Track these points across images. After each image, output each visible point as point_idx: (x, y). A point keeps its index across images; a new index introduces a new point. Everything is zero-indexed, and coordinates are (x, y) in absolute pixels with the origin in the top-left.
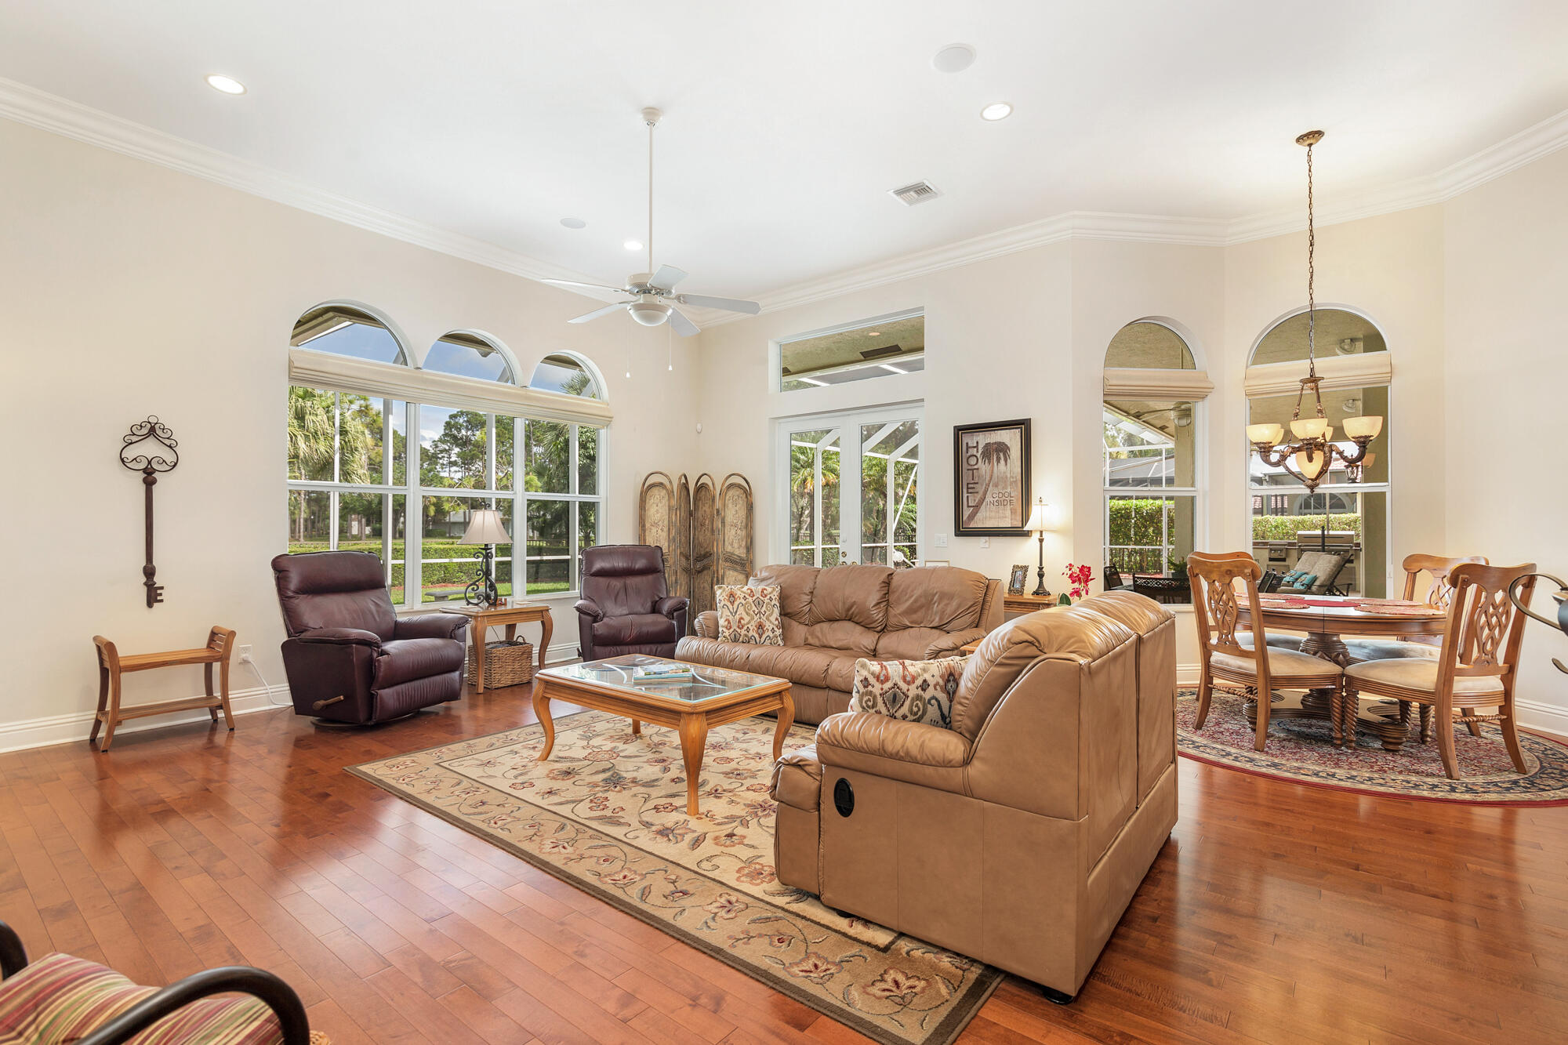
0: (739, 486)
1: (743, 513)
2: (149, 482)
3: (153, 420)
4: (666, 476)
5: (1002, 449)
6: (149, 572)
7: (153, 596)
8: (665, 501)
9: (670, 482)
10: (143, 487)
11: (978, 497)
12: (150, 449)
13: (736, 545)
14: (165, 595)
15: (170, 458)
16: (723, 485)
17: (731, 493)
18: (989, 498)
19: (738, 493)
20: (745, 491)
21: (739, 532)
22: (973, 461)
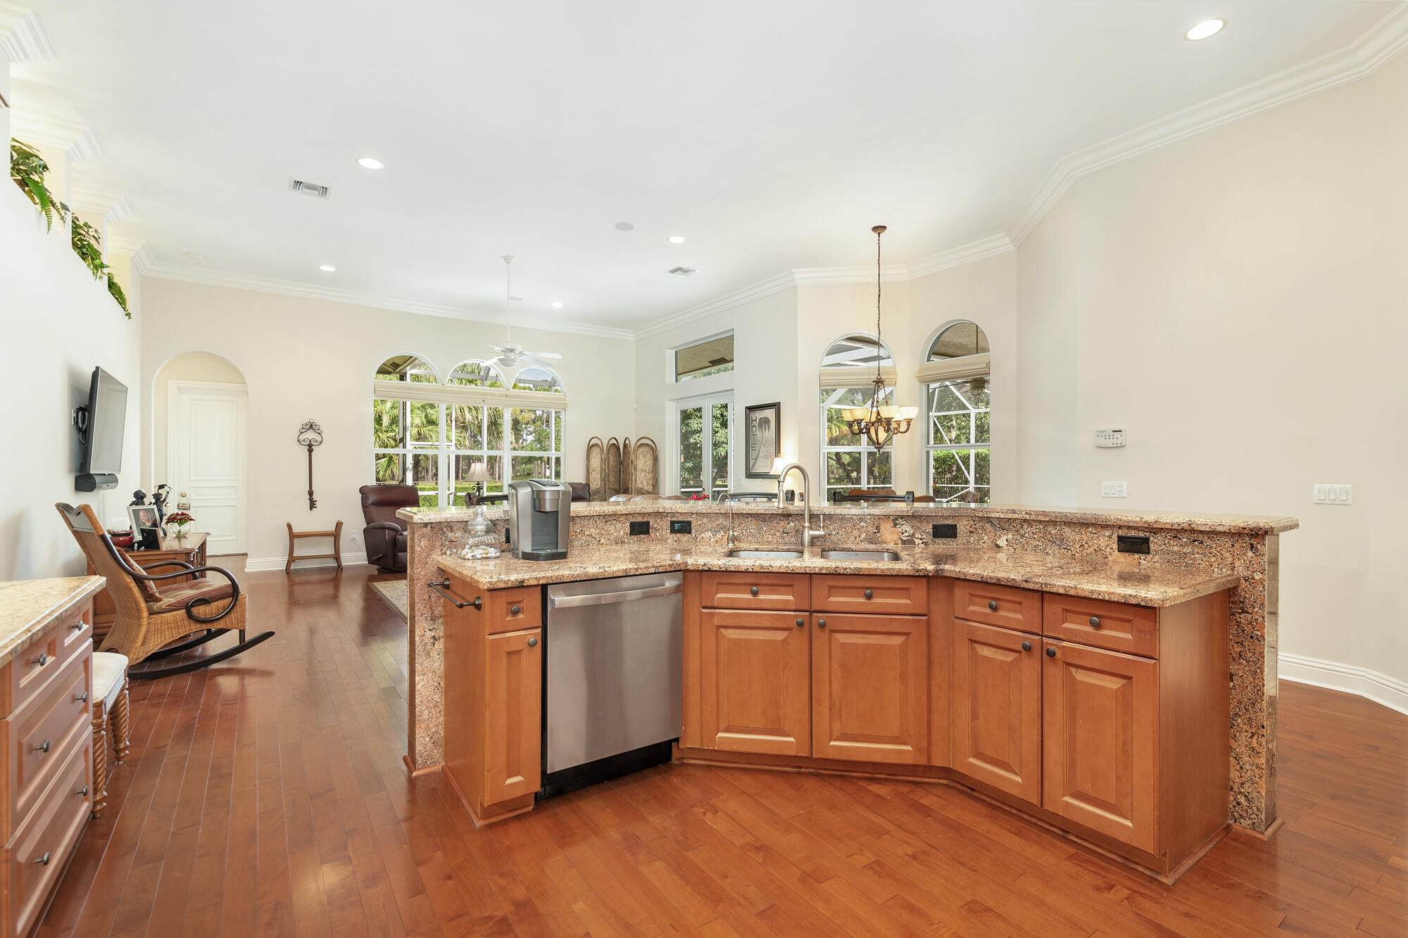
0: (647, 445)
1: (650, 463)
2: (310, 451)
3: (312, 421)
4: (600, 439)
5: (765, 421)
6: (311, 493)
7: (312, 505)
8: (599, 455)
9: (602, 443)
10: (308, 453)
11: (757, 452)
12: (310, 435)
13: (645, 484)
14: (318, 504)
15: (319, 439)
16: (636, 444)
17: (641, 450)
18: (761, 454)
19: (646, 450)
20: (652, 448)
21: (647, 475)
22: (754, 429)
